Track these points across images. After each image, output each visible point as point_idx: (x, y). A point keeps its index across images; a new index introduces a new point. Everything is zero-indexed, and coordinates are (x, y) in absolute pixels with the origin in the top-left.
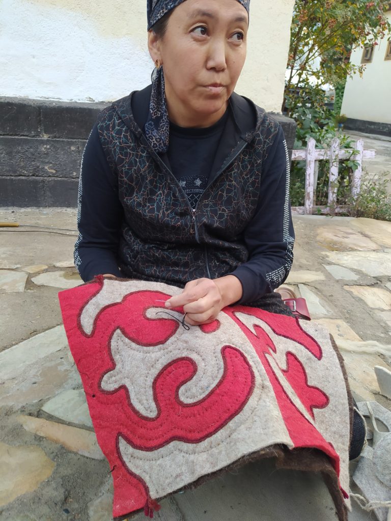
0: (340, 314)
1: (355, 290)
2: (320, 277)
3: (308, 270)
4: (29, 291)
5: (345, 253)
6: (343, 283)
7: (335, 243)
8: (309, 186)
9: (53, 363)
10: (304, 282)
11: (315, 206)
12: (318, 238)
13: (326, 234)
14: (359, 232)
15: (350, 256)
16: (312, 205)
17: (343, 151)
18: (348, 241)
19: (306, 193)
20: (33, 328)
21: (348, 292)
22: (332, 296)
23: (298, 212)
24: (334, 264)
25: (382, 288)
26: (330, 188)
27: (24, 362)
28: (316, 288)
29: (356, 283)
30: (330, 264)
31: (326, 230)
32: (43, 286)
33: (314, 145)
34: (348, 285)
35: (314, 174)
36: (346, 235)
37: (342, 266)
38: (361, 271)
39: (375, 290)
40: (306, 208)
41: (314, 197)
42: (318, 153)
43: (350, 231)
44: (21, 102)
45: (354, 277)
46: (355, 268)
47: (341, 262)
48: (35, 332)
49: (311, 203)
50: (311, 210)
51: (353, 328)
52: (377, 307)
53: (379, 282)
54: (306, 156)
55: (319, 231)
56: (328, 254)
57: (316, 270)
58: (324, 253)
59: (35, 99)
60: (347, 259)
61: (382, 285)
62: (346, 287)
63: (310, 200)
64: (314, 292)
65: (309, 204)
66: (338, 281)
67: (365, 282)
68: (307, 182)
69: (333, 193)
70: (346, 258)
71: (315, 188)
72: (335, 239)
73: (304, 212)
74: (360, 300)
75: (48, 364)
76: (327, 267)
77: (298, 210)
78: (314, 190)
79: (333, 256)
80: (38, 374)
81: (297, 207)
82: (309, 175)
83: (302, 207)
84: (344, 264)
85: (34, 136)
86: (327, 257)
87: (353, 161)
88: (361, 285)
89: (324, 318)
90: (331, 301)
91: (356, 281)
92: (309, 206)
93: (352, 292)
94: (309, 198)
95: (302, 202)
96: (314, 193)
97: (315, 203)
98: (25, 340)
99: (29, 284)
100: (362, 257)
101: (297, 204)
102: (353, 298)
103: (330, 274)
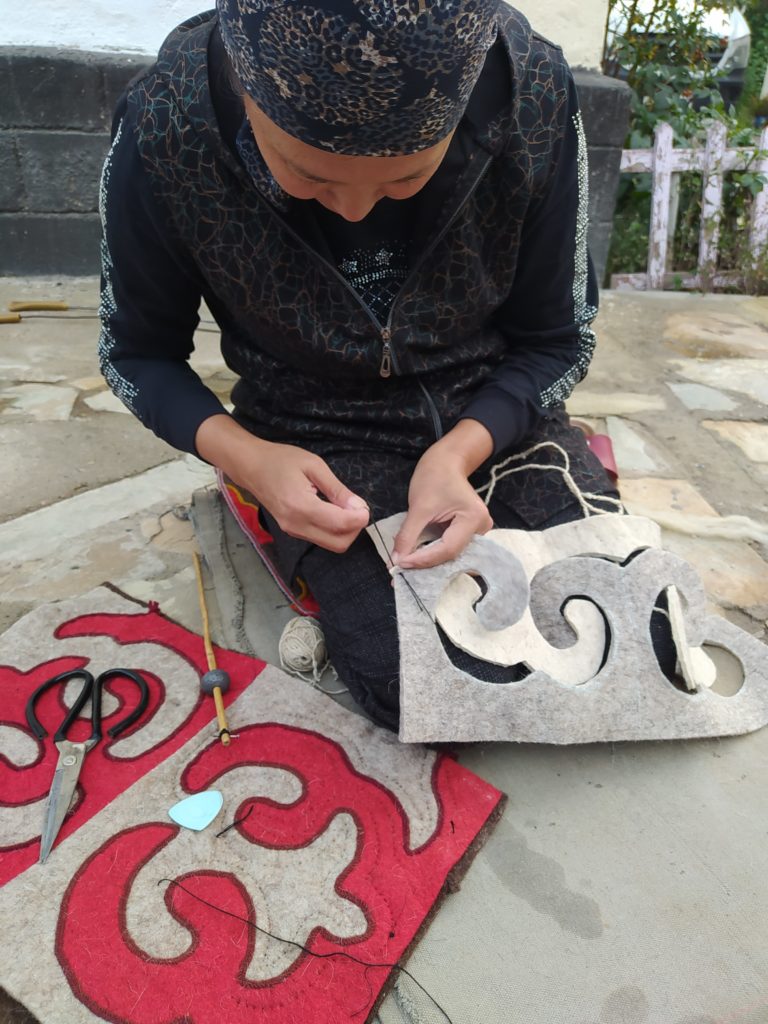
0: (684, 470)
1: (725, 430)
2: (657, 404)
3: (633, 392)
4: (78, 419)
5: (718, 363)
6: (703, 416)
7: (700, 343)
8: (659, 227)
9: (112, 538)
10: (619, 412)
11: (671, 273)
12: (667, 335)
13: (687, 327)
14: (756, 323)
15: (727, 367)
16: (663, 270)
17: (733, 153)
18: (730, 340)
19: (651, 244)
20: (80, 481)
21: (709, 432)
22: (674, 438)
23: (633, 285)
24: (691, 382)
26: (703, 233)
27: (60, 534)
28: (643, 425)
29: (728, 417)
30: (680, 381)
31: (687, 319)
32: (104, 412)
33: (671, 138)
34: (711, 419)
35: (670, 202)
36: (726, 329)
37: (707, 386)
38: (746, 394)
40: (651, 277)
41: (668, 252)
42: (680, 156)
43: (738, 321)
44: (63, 57)
45: (729, 405)
46: (735, 388)
47: (707, 379)
48: (84, 487)
49: (661, 265)
50: (661, 281)
51: (704, 494)
54: (653, 163)
55: (670, 321)
56: (682, 362)
57: (651, 393)
58: (673, 361)
59: (92, 50)
60: (722, 373)
62: (708, 424)
63: (660, 260)
64: (636, 432)
65: (658, 268)
66: (691, 413)
67: (749, 415)
68: (655, 221)
69: (710, 243)
70: (718, 370)
71: (672, 233)
72: (703, 335)
73: (645, 285)
74: (732, 446)
75: (103, 539)
76: (675, 388)
77: (634, 281)
78: (669, 236)
79: (691, 367)
80: (84, 554)
81: (631, 276)
82: (659, 205)
83: (642, 275)
84: (711, 381)
85: (92, 130)
86: (680, 368)
87: (755, 174)
88: (739, 420)
89: (649, 476)
90: (670, 448)
91: (730, 413)
92: (658, 271)
93: (717, 432)
94: (658, 255)
95: (643, 263)
96: (669, 243)
97: (670, 267)
98: (64, 498)
99: (79, 407)
100: (754, 369)
101: (632, 268)
102: (718, 442)
103: (678, 400)
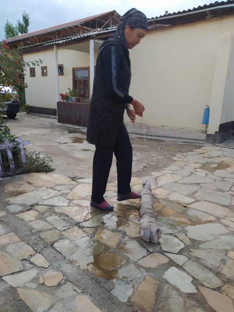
0: (11, 230)
1: (20, 216)
2: (4, 213)
5: (18, 197)
6: (15, 213)
7: (13, 192)
11: (4, 173)
12: (5, 191)
13: (10, 188)
14: (27, 182)
15: (20, 197)
16: (2, 173)
17: (12, 144)
18: (21, 189)
22: (8, 222)
24: (12, 204)
25: (33, 210)
26: (10, 163)
29: (21, 212)
30: (9, 205)
31: (10, 185)
36: (20, 186)
38: (25, 204)
39: (30, 212)
43: (22, 183)
45: (20, 208)
46: (22, 203)
47: (15, 202)
51: (16, 235)
52: (29, 220)
53: (32, 207)
55: (6, 187)
56: (9, 199)
57: (2, 211)
58: (7, 199)
61: (34, 208)
62: (16, 215)
66: (12, 213)
67: (25, 210)
70: (18, 199)
72: (15, 189)
74: (22, 219)
76: (8, 207)
79: (12, 200)
84: (17, 203)
86: (9, 201)
87: (18, 148)
88: (23, 212)
89: (4, 234)
90: (8, 225)
93: (18, 217)
97: (4, 171)
100: (26, 196)
102: (19, 219)
103: (9, 210)
